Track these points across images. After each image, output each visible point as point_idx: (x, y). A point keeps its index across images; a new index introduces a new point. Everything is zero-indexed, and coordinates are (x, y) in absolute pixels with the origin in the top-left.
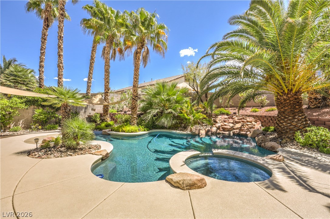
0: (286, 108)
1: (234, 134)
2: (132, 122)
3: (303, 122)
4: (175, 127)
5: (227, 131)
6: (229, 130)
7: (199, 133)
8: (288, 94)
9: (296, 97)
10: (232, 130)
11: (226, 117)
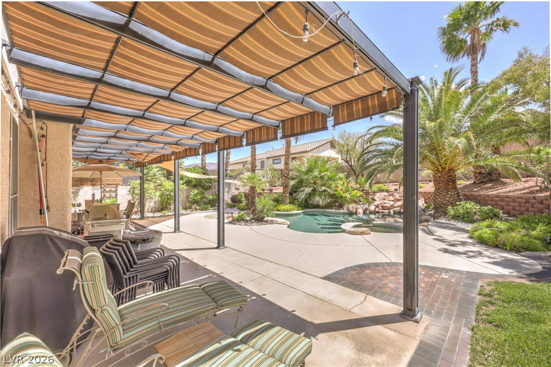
0: (441, 185)
1: (395, 213)
2: (285, 201)
3: (455, 197)
4: (329, 206)
5: (387, 209)
6: (389, 209)
7: (356, 212)
8: (442, 172)
9: (449, 174)
10: (393, 208)
11: (386, 194)
